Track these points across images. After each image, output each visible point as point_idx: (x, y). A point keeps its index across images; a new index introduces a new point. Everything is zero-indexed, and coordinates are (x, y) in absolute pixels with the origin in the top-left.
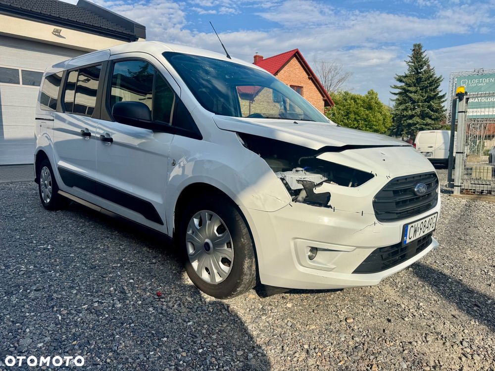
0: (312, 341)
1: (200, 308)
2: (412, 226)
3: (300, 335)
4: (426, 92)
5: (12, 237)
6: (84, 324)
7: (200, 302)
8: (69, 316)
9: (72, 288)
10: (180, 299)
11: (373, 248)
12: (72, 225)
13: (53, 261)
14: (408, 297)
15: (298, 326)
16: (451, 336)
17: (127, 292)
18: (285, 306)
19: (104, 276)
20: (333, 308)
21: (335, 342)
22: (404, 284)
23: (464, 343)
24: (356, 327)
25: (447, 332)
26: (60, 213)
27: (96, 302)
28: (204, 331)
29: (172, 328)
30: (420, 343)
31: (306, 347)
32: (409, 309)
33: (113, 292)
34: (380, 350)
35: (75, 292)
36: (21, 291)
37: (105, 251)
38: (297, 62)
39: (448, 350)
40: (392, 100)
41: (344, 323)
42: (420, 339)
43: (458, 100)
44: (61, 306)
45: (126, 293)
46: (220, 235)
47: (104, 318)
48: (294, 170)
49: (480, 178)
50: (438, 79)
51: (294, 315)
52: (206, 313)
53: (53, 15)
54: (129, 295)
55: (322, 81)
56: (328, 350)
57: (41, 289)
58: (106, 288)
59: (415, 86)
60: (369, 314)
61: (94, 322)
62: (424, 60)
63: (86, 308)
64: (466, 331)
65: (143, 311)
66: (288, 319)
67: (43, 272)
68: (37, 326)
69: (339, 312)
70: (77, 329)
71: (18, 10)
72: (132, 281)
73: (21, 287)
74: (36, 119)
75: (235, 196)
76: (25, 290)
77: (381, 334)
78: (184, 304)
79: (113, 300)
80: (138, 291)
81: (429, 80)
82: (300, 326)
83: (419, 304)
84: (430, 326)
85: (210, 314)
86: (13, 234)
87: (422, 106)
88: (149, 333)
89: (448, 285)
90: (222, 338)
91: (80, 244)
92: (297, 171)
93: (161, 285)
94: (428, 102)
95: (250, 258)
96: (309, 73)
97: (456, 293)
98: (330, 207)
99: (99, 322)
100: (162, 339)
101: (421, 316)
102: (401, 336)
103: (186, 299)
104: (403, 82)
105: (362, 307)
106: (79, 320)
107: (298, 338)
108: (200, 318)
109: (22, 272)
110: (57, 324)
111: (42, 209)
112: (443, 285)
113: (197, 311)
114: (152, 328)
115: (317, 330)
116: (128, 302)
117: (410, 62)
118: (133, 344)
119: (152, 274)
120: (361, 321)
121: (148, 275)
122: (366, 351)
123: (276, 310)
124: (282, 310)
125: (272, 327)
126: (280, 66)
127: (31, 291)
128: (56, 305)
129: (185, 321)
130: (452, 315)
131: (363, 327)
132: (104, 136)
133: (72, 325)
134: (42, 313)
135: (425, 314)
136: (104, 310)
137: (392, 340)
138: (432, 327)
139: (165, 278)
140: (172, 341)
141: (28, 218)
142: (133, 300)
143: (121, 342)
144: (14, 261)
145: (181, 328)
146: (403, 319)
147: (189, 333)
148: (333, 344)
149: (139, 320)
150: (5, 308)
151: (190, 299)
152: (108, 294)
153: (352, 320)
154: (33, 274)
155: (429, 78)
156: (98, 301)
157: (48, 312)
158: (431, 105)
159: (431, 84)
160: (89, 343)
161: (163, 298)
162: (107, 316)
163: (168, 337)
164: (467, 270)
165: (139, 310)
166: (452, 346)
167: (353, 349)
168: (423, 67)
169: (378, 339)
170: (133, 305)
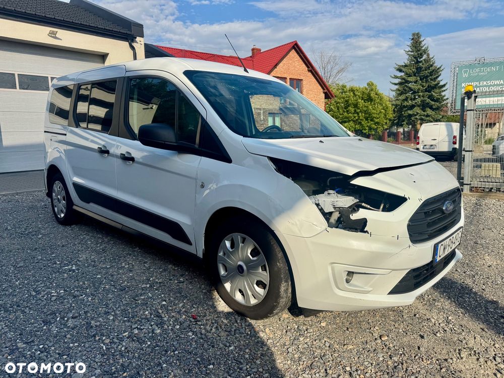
0: (352, 361)
1: (237, 331)
2: (442, 245)
3: (339, 356)
4: (427, 81)
5: (34, 257)
6: (129, 353)
7: (236, 324)
8: (113, 345)
9: (107, 313)
10: (216, 322)
11: (407, 269)
12: (91, 241)
13: (81, 283)
14: (436, 311)
15: (336, 346)
16: (484, 351)
17: (163, 315)
18: (319, 325)
19: (136, 299)
20: (366, 325)
21: (374, 362)
22: (430, 296)
23: (497, 359)
24: (391, 345)
25: (479, 347)
26: (76, 228)
27: (135, 328)
28: (247, 356)
29: (216, 354)
30: (455, 359)
31: (348, 369)
32: (439, 324)
33: (149, 316)
34: (418, 369)
35: (112, 318)
36: (58, 319)
37: (131, 271)
38: (296, 54)
39: (483, 366)
40: (392, 90)
41: (379, 341)
42: (455, 355)
43: (466, 98)
44: (102, 335)
45: (162, 317)
46: (255, 258)
47: (147, 345)
48: (326, 193)
49: (490, 176)
50: (439, 68)
51: (330, 334)
52: (244, 336)
53: (48, 16)
54: (165, 319)
55: (321, 72)
56: (370, 371)
57: (77, 317)
58: (142, 312)
59: (415, 75)
60: (401, 330)
61: (139, 351)
62: (423, 48)
63: (127, 336)
64: (497, 346)
65: (183, 336)
66: (325, 339)
67: (75, 297)
68: (84, 358)
69: (372, 329)
70: (124, 360)
71: (12, 12)
72: (164, 303)
73: (57, 314)
74: (45, 132)
75: (270, 222)
76: (62, 318)
77: (416, 351)
78: (221, 327)
79: (151, 326)
80: (172, 314)
81: (429, 70)
82: (338, 347)
83: (448, 317)
84: (461, 341)
85: (248, 337)
86: (33, 253)
87: (423, 96)
88: (195, 360)
89: (472, 295)
90: (266, 362)
91: (104, 264)
92: (329, 194)
93: (194, 306)
94: (429, 91)
95: (286, 281)
96: (309, 65)
97: (482, 304)
98: (367, 232)
99: (143, 350)
100: (208, 367)
101: (452, 330)
102: (436, 353)
103: (222, 322)
104: (403, 72)
105: (394, 323)
106: (123, 349)
107: (339, 359)
108: (239, 341)
109: (54, 298)
110: (103, 355)
111: (56, 224)
112: (468, 296)
113: (235, 334)
114: (196, 354)
115: (355, 350)
116: (166, 327)
117: (409, 51)
118: (181, 373)
119: (182, 294)
120: (395, 338)
121: (178, 295)
122: (406, 371)
123: (312, 330)
124: (317, 329)
125: (311, 349)
126: (279, 59)
127: (68, 319)
128: (97, 334)
129: (226, 346)
130: (481, 329)
131: (398, 345)
132: (125, 155)
133: (117, 355)
134: (85, 342)
135: (455, 329)
136: (145, 337)
137: (428, 358)
138: (464, 342)
139: (196, 298)
140: (219, 368)
141: (44, 235)
142: (170, 324)
143: (170, 371)
144: (43, 285)
145: (224, 353)
146: (435, 335)
147: (233, 359)
148: (373, 365)
149: (181, 346)
150: (47, 339)
151: (225, 321)
152: (144, 319)
153: (386, 338)
154: (65, 299)
155: (429, 67)
156: (137, 327)
157: (91, 341)
158: (432, 95)
159: (431, 74)
160: (139, 374)
161: (199, 321)
162: (149, 343)
163: (213, 364)
164: (488, 278)
165: (179, 336)
166: (486, 362)
167: (393, 369)
168: (423, 56)
169: (415, 357)
170: (172, 330)
